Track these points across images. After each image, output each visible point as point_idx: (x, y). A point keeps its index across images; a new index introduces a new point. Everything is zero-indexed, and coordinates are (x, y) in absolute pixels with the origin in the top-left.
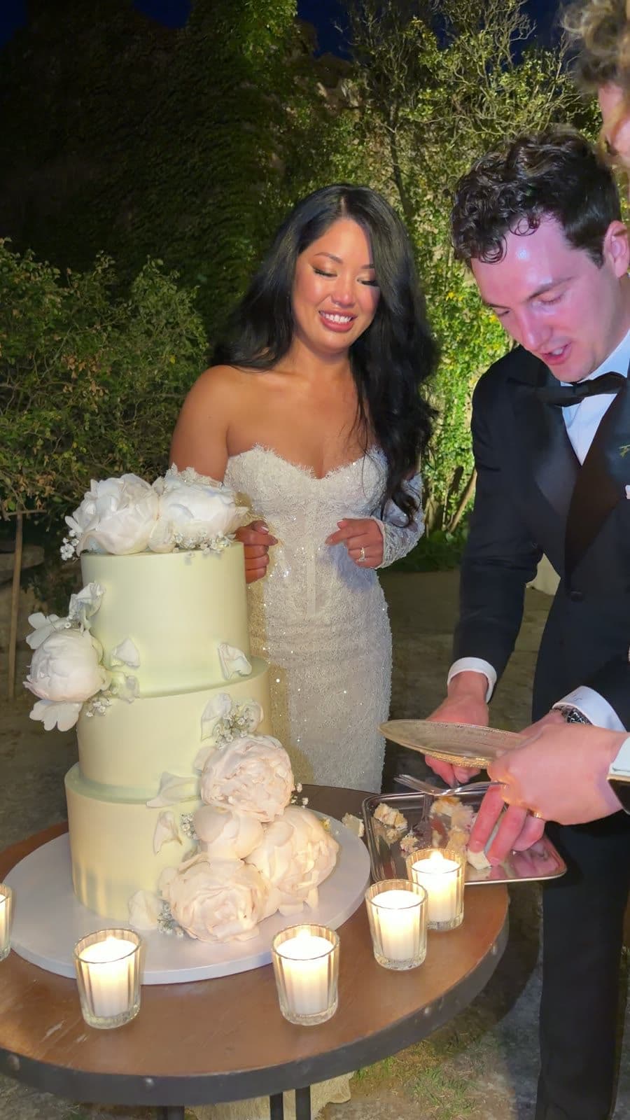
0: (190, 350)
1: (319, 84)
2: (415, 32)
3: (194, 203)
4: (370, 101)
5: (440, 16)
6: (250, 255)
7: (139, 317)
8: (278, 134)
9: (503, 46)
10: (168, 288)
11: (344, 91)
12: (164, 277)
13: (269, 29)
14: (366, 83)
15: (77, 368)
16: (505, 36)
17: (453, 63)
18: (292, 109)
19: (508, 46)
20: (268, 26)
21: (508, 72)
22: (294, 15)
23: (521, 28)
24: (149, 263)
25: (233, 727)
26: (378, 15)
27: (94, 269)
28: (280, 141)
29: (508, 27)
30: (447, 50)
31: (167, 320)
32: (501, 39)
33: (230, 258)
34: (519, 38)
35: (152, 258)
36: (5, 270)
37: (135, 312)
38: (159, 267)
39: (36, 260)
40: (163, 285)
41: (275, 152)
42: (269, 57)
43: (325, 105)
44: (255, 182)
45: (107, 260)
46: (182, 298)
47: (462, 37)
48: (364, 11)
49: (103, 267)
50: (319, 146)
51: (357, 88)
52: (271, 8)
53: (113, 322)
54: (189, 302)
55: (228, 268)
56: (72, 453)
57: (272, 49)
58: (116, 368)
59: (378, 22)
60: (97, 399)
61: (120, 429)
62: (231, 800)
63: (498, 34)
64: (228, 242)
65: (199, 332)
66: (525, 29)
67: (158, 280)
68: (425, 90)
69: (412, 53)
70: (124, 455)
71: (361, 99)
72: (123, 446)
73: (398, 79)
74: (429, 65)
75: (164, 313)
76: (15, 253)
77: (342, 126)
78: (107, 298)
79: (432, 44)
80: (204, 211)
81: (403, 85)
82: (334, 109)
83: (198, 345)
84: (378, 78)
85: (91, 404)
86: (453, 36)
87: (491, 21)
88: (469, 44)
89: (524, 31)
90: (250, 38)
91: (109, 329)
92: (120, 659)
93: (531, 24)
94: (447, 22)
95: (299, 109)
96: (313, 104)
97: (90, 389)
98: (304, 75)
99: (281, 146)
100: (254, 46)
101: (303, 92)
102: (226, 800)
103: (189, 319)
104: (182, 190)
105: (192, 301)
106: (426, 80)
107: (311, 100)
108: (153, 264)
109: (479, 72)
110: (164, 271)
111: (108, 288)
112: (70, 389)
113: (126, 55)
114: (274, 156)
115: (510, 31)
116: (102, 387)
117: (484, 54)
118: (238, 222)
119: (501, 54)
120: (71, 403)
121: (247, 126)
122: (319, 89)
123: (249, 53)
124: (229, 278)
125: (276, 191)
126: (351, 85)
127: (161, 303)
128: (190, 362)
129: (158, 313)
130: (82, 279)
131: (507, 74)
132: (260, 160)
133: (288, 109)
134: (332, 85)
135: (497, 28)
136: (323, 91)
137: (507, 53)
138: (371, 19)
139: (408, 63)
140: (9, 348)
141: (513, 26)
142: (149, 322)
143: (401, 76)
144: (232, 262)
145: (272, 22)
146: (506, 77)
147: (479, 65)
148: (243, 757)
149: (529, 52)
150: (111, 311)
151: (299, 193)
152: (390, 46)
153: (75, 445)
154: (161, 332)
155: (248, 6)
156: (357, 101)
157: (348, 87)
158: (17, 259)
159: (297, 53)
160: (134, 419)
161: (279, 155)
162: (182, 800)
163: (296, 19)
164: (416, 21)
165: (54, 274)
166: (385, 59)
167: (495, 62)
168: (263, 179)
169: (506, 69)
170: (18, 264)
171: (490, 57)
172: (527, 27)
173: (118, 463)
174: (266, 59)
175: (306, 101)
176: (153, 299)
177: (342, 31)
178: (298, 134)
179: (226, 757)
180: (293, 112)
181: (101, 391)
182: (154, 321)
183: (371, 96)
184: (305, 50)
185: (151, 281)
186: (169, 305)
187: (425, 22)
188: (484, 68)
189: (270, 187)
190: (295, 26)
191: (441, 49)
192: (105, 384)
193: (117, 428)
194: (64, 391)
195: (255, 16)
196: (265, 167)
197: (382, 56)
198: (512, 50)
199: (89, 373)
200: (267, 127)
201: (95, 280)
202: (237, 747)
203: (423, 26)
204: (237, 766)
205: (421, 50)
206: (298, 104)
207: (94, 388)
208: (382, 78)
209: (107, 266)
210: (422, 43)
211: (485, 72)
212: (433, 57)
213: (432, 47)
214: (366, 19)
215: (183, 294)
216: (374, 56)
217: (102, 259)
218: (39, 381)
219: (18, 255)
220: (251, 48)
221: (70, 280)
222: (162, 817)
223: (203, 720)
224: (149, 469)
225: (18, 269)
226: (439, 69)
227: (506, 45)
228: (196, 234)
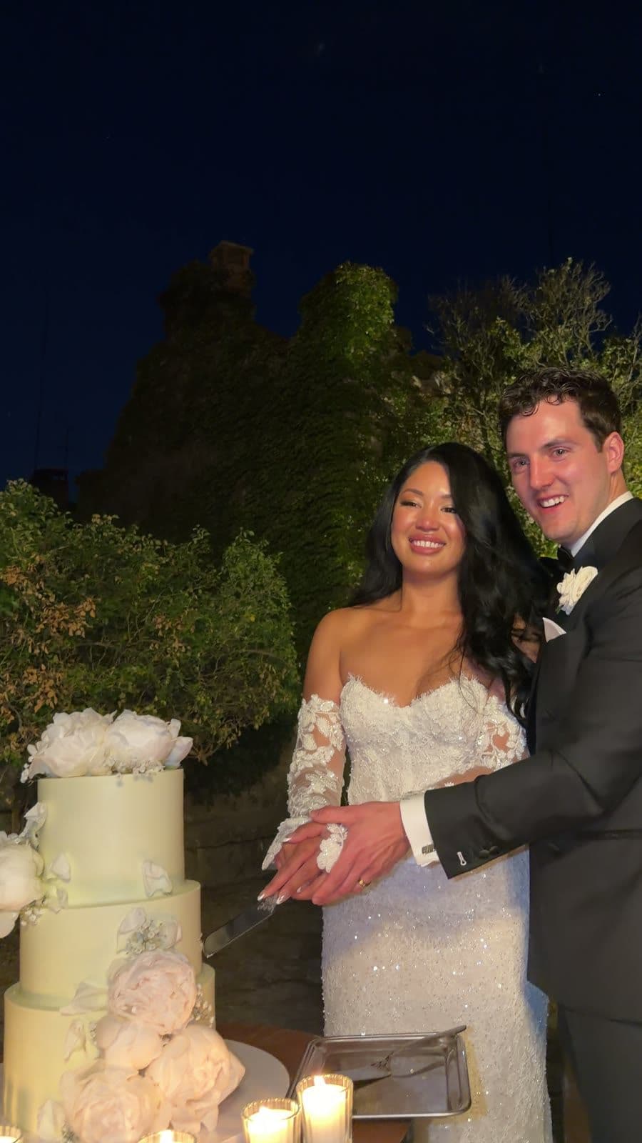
0: (276, 610)
1: (414, 378)
2: (499, 330)
3: (300, 480)
4: (461, 389)
5: (522, 316)
6: (349, 524)
7: (229, 582)
8: (377, 420)
9: (583, 336)
10: (257, 555)
11: (437, 381)
12: (255, 545)
13: (368, 334)
14: (455, 374)
15: (164, 627)
16: (584, 329)
17: (536, 354)
18: (389, 398)
19: (588, 336)
20: (367, 333)
21: (588, 358)
22: (391, 322)
23: (598, 321)
24: (241, 533)
25: (145, 939)
26: (466, 318)
27: (191, 540)
28: (378, 425)
29: (586, 322)
30: (529, 344)
31: (255, 583)
32: (580, 331)
33: (330, 527)
34: (598, 330)
35: (245, 530)
36: (111, 542)
37: (225, 577)
38: (249, 537)
39: (139, 534)
40: (253, 552)
41: (374, 435)
42: (369, 358)
43: (420, 394)
44: (354, 461)
45: (202, 533)
46: (268, 563)
47: (542, 332)
48: (453, 315)
49: (199, 539)
50: (412, 429)
51: (449, 379)
52: (369, 318)
53: (204, 586)
54: (274, 567)
55: (329, 535)
56: (153, 706)
57: (371, 351)
58: (200, 627)
59: (466, 323)
60: (178, 654)
61: (200, 683)
62: (134, 1010)
63: (578, 327)
64: (329, 513)
65: (283, 593)
66: (602, 323)
67: (249, 548)
68: (510, 377)
69: (497, 348)
70: (202, 708)
71: (453, 387)
72: (201, 698)
73: (486, 370)
74: (513, 357)
75: (252, 577)
76: (121, 528)
77: (432, 412)
78: (199, 565)
79: (516, 339)
80: (308, 487)
81: (491, 374)
82: (427, 397)
83: (281, 604)
84: (468, 370)
85: (173, 659)
86: (535, 331)
87: (569, 318)
88: (549, 337)
89: (602, 324)
90: (352, 342)
91: (200, 591)
92: (55, 874)
93: (608, 318)
94: (528, 320)
95: (396, 398)
96: (408, 394)
97: (173, 645)
98: (400, 371)
99: (379, 430)
100: (355, 349)
101: (399, 384)
102: (129, 1011)
103: (273, 582)
104: (290, 470)
105: (276, 566)
106: (512, 368)
107: (406, 391)
108: (245, 535)
109: (560, 360)
110: (254, 540)
111: (200, 556)
112: (157, 646)
113: (246, 362)
114: (373, 439)
115: (589, 324)
116: (186, 644)
117: (565, 345)
118: (338, 496)
119: (581, 343)
120: (156, 658)
121: (349, 415)
122: (414, 381)
123: (350, 354)
124: (330, 544)
125: (372, 469)
126: (443, 376)
127: (249, 568)
128: (275, 620)
129: (246, 577)
130: (176, 549)
131: (587, 361)
132: (359, 444)
133: (386, 399)
134: (425, 377)
135: (575, 322)
136: (417, 383)
137: (587, 342)
138: (459, 322)
139: (496, 355)
140: (104, 610)
141: (591, 320)
142: (239, 585)
143: (488, 366)
144: (331, 531)
145: (371, 329)
146: (586, 363)
147: (561, 354)
148: (148, 968)
149: (610, 341)
150: (202, 576)
151: (394, 470)
152: (477, 343)
153: (156, 699)
154: (249, 594)
155: (350, 318)
156: (450, 389)
157: (440, 378)
158: (123, 533)
159: (394, 353)
160: (214, 673)
161: (377, 437)
162: (92, 1009)
163: (393, 326)
164: (500, 321)
165: (155, 545)
166: (474, 354)
167: (576, 350)
168: (362, 459)
169: (586, 356)
170: (123, 538)
171: (570, 346)
172: (604, 320)
173: (197, 716)
174: (366, 359)
175: (402, 392)
176: (241, 565)
177: (433, 333)
178: (393, 419)
179: (133, 969)
180: (390, 401)
181: (183, 648)
182: (243, 584)
183: (462, 385)
184: (401, 349)
185: (242, 550)
186: (256, 569)
187: (510, 322)
188: (565, 356)
189: (366, 466)
190: (392, 331)
191: (523, 343)
192: (187, 641)
193: (198, 681)
194: (151, 648)
195: (356, 325)
196: (364, 449)
197: (471, 351)
198: (592, 339)
199: (174, 631)
200: (367, 414)
201: (190, 550)
202: (146, 959)
203: (506, 325)
204: (140, 977)
205: (507, 345)
206: (395, 394)
207: (176, 645)
208: (472, 370)
209: (202, 537)
210: (507, 339)
211: (566, 360)
212: (517, 349)
213: (515, 342)
214: (456, 322)
215: (269, 561)
216: (463, 352)
217: (198, 532)
218: (131, 639)
219: (124, 529)
220: (352, 351)
221: (167, 551)
222: (73, 1025)
223: (120, 933)
224: (228, 721)
225: (123, 542)
226: (522, 360)
227: (585, 337)
228: (301, 507)
